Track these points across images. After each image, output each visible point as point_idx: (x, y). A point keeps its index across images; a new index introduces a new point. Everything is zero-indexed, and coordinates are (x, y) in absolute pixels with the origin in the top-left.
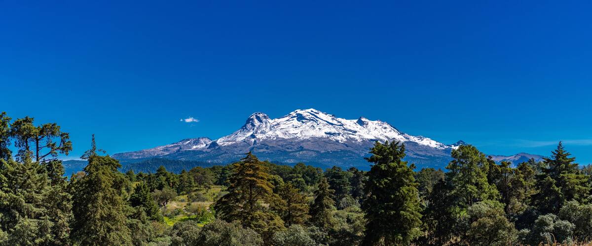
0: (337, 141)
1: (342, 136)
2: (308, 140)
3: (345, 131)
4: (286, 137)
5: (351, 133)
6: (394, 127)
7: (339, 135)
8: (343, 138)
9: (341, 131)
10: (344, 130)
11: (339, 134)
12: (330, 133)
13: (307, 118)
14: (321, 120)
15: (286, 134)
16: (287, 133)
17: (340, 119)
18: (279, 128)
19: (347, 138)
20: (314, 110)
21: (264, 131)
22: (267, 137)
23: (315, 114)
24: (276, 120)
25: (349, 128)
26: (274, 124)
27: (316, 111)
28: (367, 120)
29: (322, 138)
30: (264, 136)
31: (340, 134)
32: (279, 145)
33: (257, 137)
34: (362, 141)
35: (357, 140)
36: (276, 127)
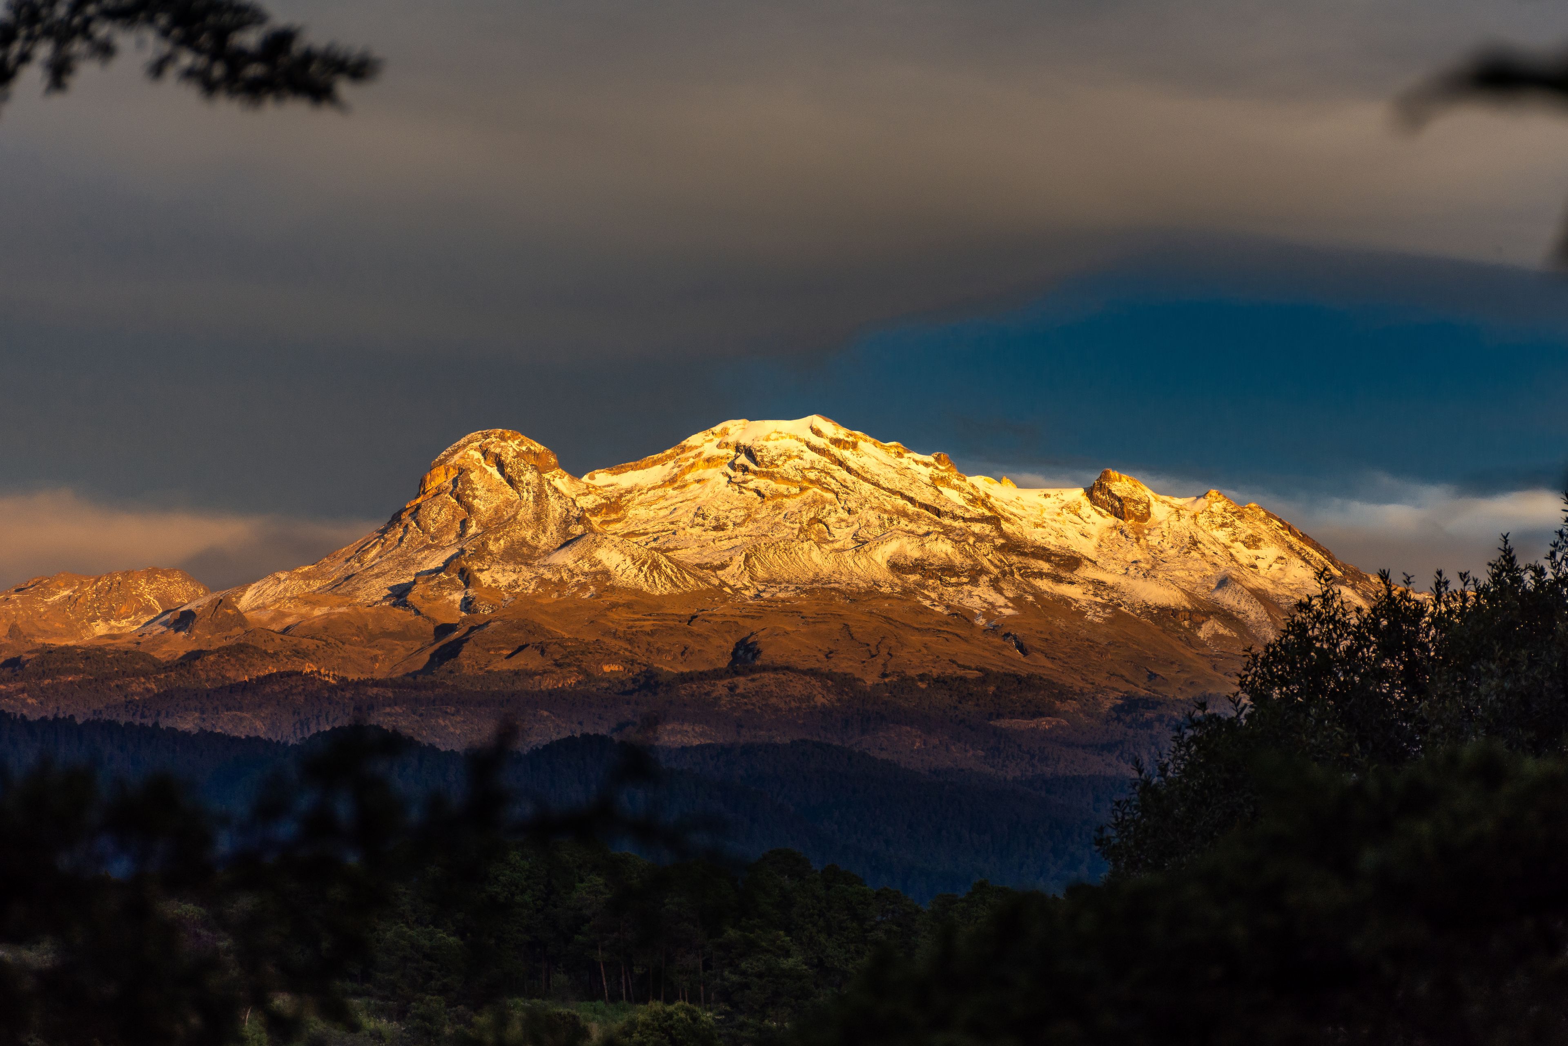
0: (963, 616)
1: (995, 584)
2: (789, 610)
3: (1014, 559)
4: (662, 588)
5: (1045, 567)
6: (1304, 538)
7: (974, 581)
8: (1000, 601)
9: (987, 557)
10: (1001, 549)
11: (975, 573)
12: (919, 566)
13: (787, 468)
14: (867, 487)
15: (656, 566)
16: (663, 560)
17: (981, 483)
18: (618, 526)
19: (1017, 601)
20: (830, 428)
21: (524, 542)
22: (543, 582)
23: (834, 450)
24: (602, 478)
25: (1037, 536)
26: (586, 502)
27: (842, 433)
28: (1145, 492)
29: (872, 592)
30: (527, 574)
31: (983, 571)
32: (615, 635)
33: (485, 578)
34: (1109, 621)
35: (1080, 613)
36: (596, 521)
